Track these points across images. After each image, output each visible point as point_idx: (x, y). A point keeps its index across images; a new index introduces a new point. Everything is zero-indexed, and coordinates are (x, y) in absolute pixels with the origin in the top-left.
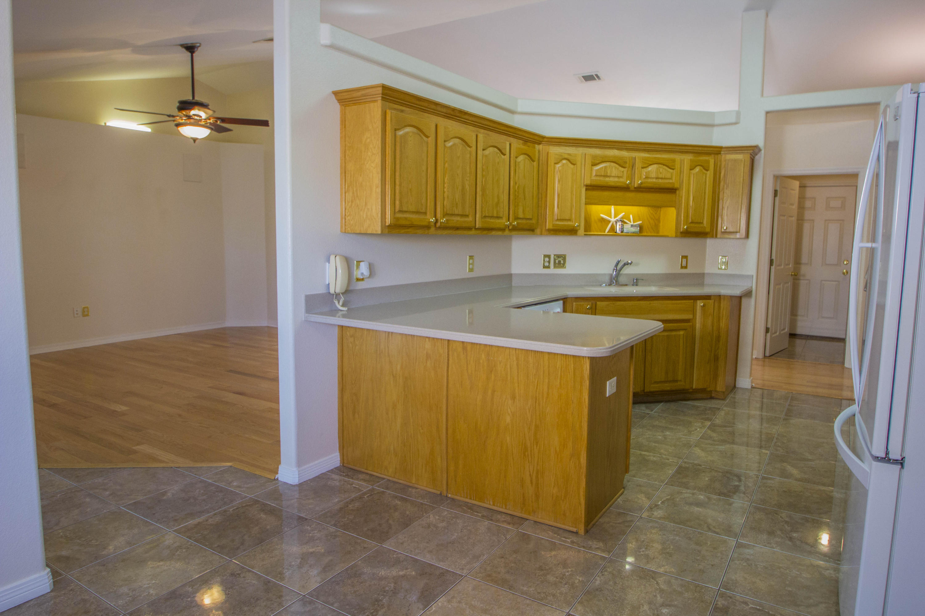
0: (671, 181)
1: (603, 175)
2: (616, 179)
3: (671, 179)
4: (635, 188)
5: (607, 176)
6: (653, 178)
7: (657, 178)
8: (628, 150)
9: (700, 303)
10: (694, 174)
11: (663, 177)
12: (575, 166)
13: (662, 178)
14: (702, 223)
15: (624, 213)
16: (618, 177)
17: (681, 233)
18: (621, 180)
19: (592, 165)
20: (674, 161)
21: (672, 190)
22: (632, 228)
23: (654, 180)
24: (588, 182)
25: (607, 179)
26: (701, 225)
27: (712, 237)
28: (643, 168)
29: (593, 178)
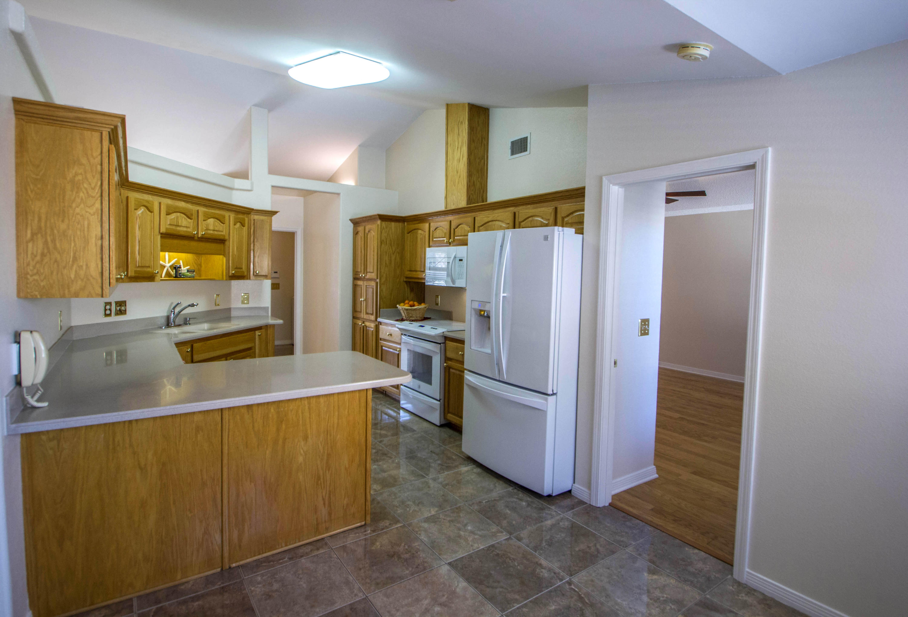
0: (222, 233)
1: (175, 224)
2: (185, 229)
3: (222, 231)
4: (198, 238)
5: (178, 226)
6: (211, 230)
7: (214, 230)
8: (193, 203)
9: (258, 333)
10: (236, 229)
11: (218, 230)
12: (153, 213)
13: (217, 231)
14: (242, 268)
15: (176, 259)
16: (186, 227)
17: (230, 277)
18: (189, 230)
19: (167, 215)
20: (224, 217)
21: (222, 241)
22: (188, 273)
23: (212, 232)
24: (163, 230)
25: (178, 228)
26: (241, 270)
27: (247, 279)
28: (204, 221)
29: (168, 227)
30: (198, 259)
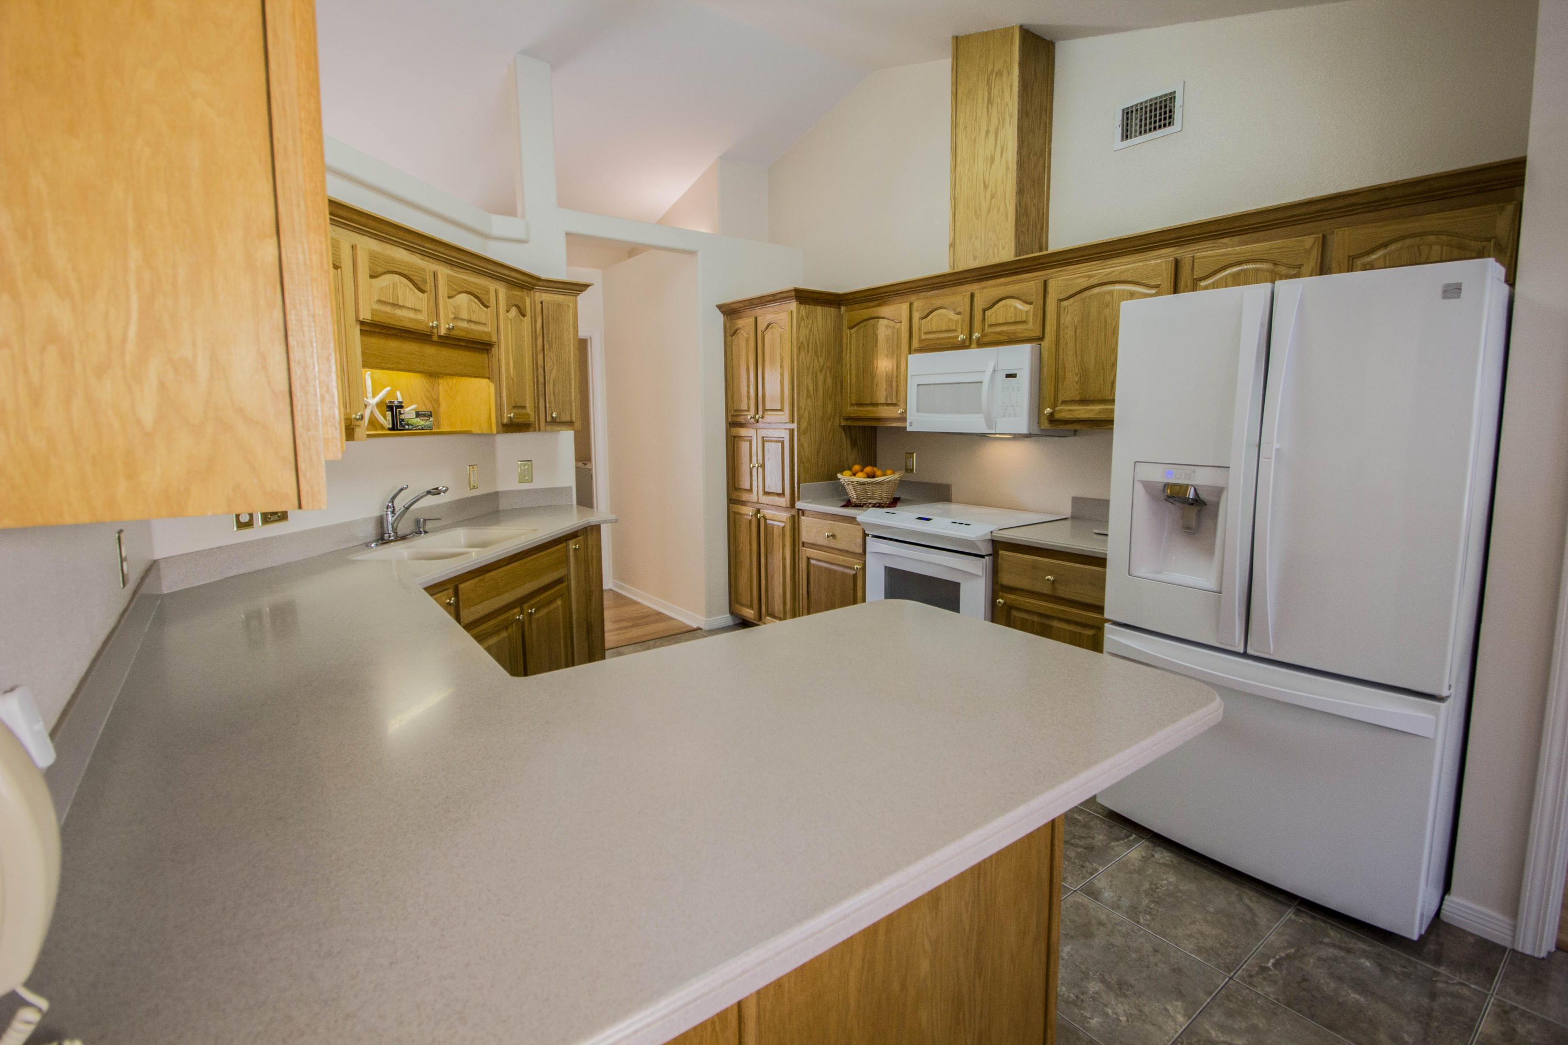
0: (486, 329)
1: (391, 302)
2: (411, 315)
3: (485, 324)
4: (440, 337)
5: (395, 305)
6: (464, 320)
7: (469, 321)
8: (424, 254)
9: (572, 545)
10: (511, 320)
11: (478, 321)
12: (339, 270)
13: (475, 322)
14: (524, 407)
15: (389, 388)
16: (415, 310)
17: (504, 425)
18: (421, 317)
19: (372, 277)
20: (487, 292)
21: (483, 346)
22: (418, 419)
23: (465, 325)
24: (366, 315)
25: (399, 312)
26: (524, 411)
27: (535, 430)
28: (449, 297)
29: (376, 307)
30: (433, 389)
